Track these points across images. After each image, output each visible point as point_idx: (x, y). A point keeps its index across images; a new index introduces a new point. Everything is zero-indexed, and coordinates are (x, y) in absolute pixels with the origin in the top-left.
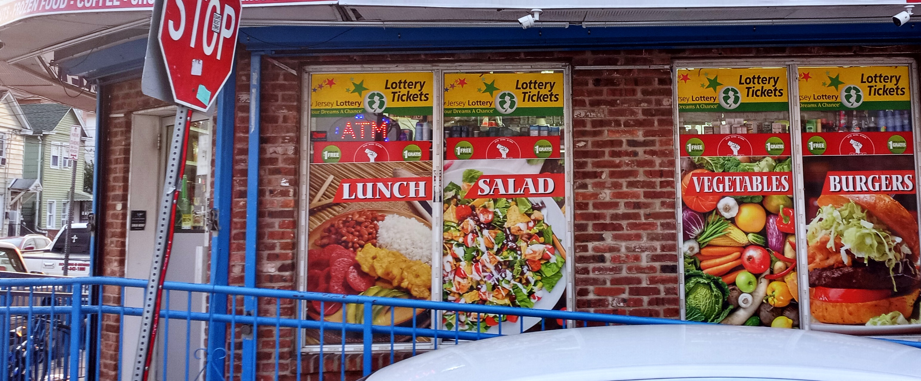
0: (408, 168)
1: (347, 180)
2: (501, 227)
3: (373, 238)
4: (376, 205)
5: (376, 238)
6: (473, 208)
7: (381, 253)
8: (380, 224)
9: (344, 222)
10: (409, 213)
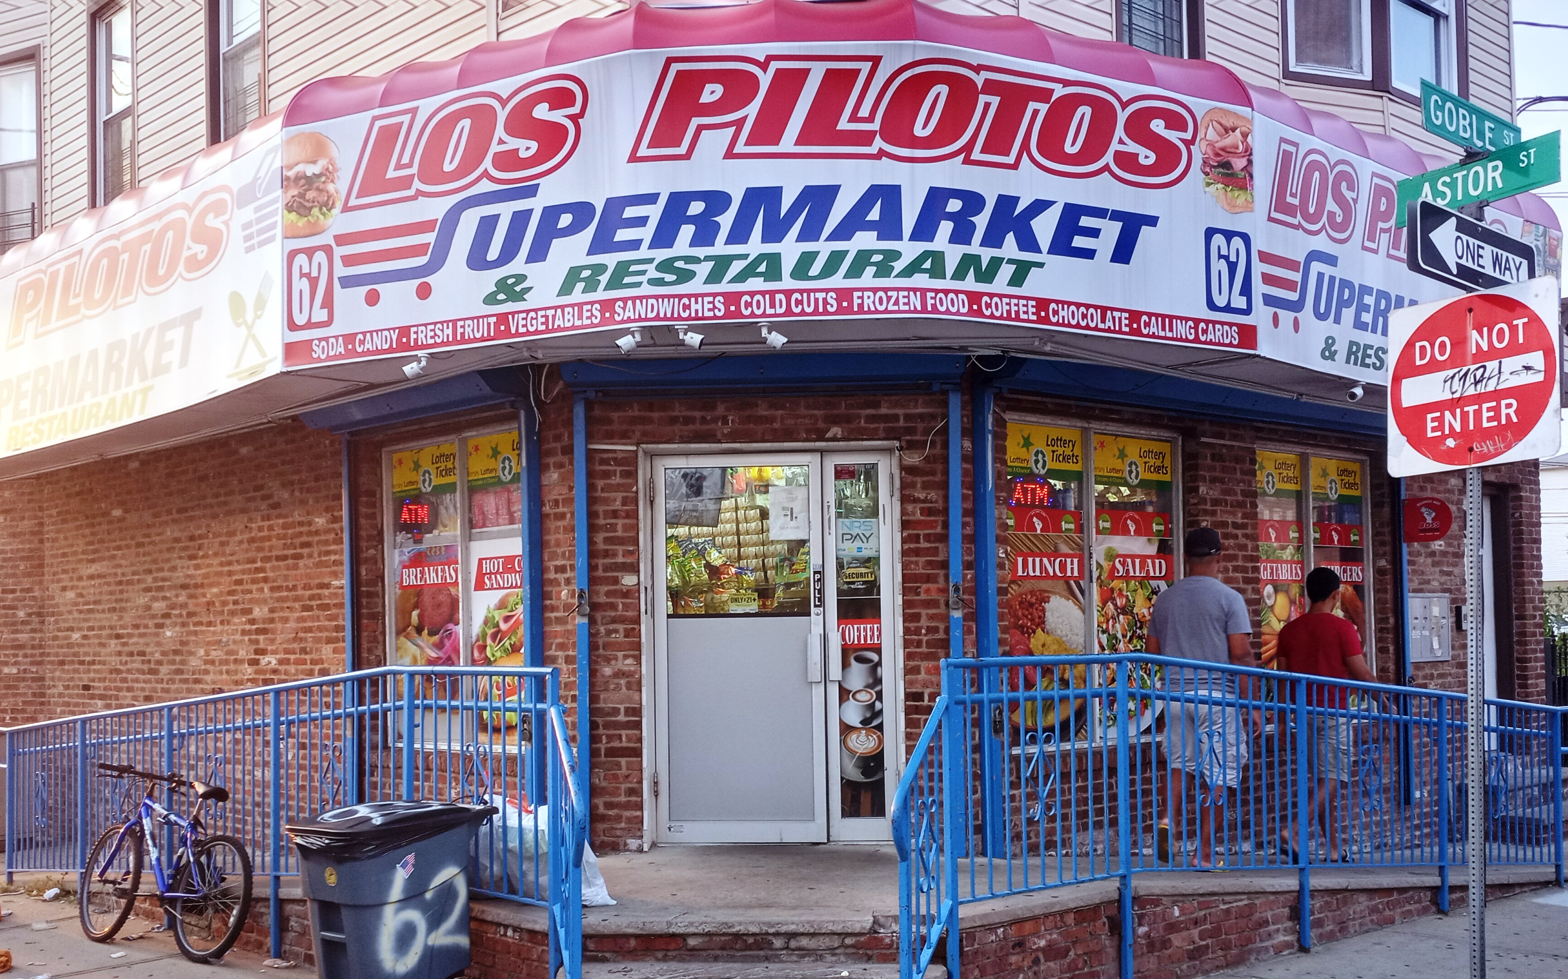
0: (1067, 543)
1: (1021, 553)
2: (1132, 612)
3: (1041, 622)
4: (1044, 585)
5: (1044, 622)
6: (1112, 590)
7: (1049, 640)
8: (1047, 606)
9: (1021, 603)
10: (1066, 593)
